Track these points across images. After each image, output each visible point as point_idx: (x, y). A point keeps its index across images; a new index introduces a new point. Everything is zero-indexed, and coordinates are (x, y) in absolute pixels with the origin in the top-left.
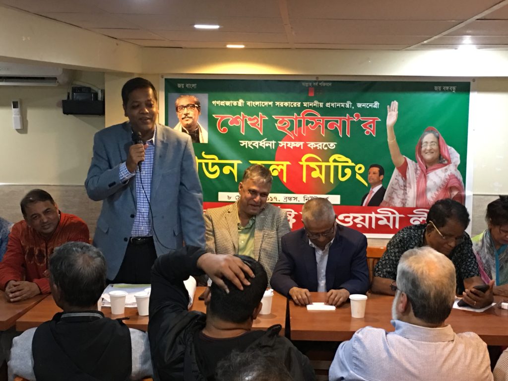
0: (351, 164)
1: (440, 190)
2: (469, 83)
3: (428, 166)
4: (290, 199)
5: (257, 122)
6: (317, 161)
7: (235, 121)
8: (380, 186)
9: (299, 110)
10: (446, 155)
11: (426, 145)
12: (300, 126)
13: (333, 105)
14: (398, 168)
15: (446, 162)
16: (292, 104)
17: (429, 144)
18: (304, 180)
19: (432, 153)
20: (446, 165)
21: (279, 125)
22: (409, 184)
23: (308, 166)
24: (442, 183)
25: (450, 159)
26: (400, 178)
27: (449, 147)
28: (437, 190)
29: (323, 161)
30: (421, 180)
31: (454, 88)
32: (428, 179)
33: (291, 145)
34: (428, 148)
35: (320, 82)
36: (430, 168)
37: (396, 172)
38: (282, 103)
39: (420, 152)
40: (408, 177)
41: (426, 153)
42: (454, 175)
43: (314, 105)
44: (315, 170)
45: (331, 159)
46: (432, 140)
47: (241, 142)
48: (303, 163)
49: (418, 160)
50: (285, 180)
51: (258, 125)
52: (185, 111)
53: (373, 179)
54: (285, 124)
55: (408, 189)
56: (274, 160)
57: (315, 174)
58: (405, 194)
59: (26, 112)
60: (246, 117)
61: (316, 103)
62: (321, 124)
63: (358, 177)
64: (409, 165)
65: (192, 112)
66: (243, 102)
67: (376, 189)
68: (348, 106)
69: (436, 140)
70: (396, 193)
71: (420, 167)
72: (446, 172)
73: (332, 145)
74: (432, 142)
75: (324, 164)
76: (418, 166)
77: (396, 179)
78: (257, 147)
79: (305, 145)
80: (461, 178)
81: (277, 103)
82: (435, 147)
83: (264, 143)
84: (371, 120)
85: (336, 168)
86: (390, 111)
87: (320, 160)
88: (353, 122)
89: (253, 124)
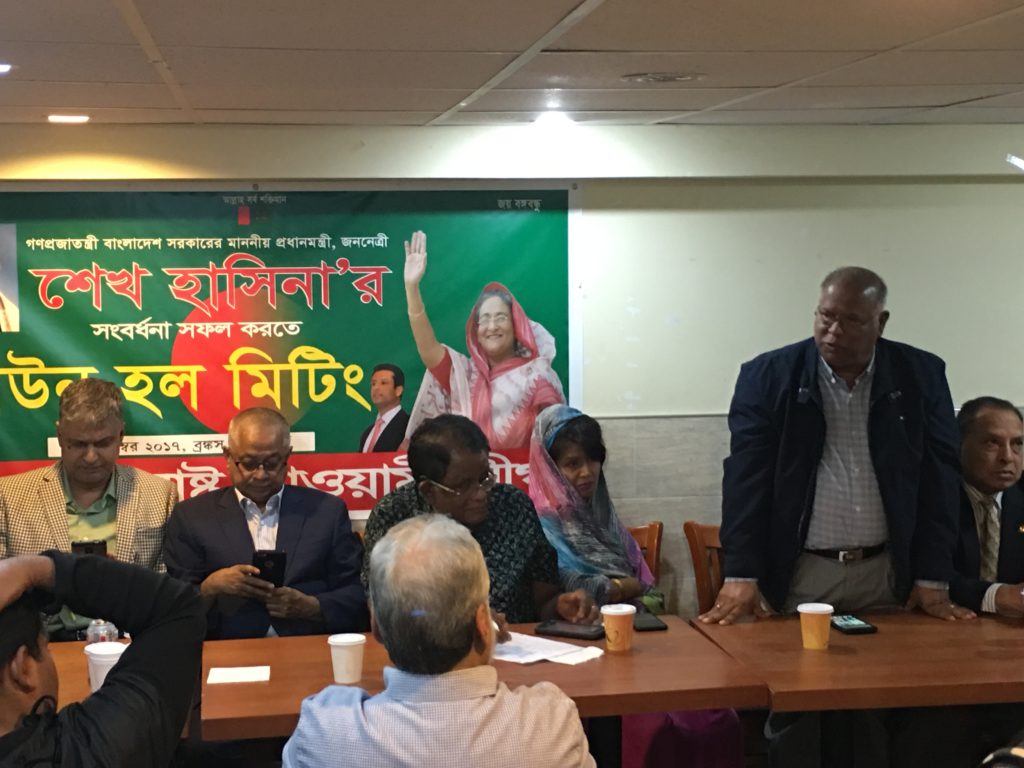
0: (334, 365)
1: (518, 412)
2: (565, 193)
3: (492, 364)
4: (208, 445)
5: (129, 283)
6: (261, 361)
7: (79, 281)
8: (398, 408)
9: (218, 255)
10: (528, 339)
11: (487, 322)
12: (222, 289)
13: (290, 242)
14: (432, 371)
15: (528, 354)
16: (204, 243)
17: (493, 318)
18: (237, 403)
19: (501, 336)
20: (527, 360)
21: (178, 288)
22: (457, 402)
23: (243, 374)
24: (522, 396)
25: (536, 347)
26: (437, 391)
27: (533, 323)
28: (514, 413)
29: (276, 361)
30: (481, 393)
31: (537, 203)
32: (493, 391)
33: (204, 330)
34: (492, 326)
35: (263, 194)
36: (496, 368)
37: (428, 379)
38: (182, 240)
39: (475, 334)
40: (452, 387)
41: (488, 337)
42: (545, 380)
43: (251, 243)
44: (258, 380)
45: (293, 357)
46: (498, 310)
47: (94, 326)
48: (233, 367)
49: (471, 350)
50: (194, 404)
51: (132, 289)
53: (381, 395)
54: (191, 285)
56: (169, 363)
57: (259, 390)
60: (104, 273)
61: (254, 240)
62: (266, 282)
63: (351, 392)
64: (455, 365)
66: (96, 240)
67: (389, 416)
68: (322, 245)
69: (505, 309)
71: (476, 365)
72: (529, 374)
73: (293, 328)
74: (499, 314)
75: (277, 368)
76: (472, 365)
77: (429, 393)
78: (131, 336)
79: (236, 329)
80: (559, 385)
81: (171, 242)
82: (505, 324)
83: (145, 328)
84: (374, 273)
85: (304, 374)
86: (410, 253)
87: (270, 359)
88: (334, 278)
89: (120, 288)
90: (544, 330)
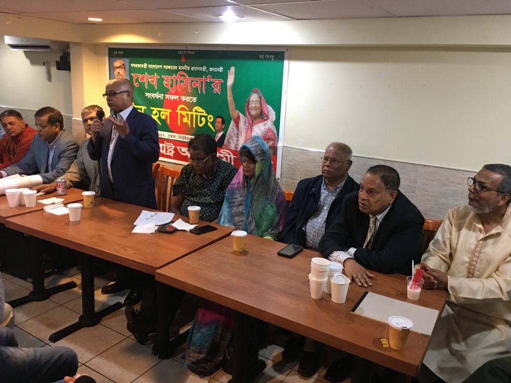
0: (205, 114)
2: (283, 53)
3: (253, 120)
4: (171, 136)
5: (154, 79)
6: (186, 110)
7: (142, 78)
8: (223, 132)
9: (176, 72)
10: (266, 112)
11: (252, 103)
12: (177, 84)
13: (195, 68)
14: (234, 120)
16: (173, 68)
17: (254, 102)
18: (179, 124)
19: (256, 110)
20: (265, 120)
21: (166, 83)
22: (241, 133)
23: (181, 114)
24: (262, 134)
25: (268, 115)
26: (234, 128)
27: (268, 106)
29: (189, 111)
30: (249, 130)
31: (273, 56)
32: (253, 130)
33: (172, 98)
34: (254, 105)
35: (188, 51)
36: (255, 122)
37: (232, 123)
38: (167, 66)
39: (248, 108)
40: (240, 127)
41: (252, 110)
42: (270, 129)
44: (184, 117)
45: (194, 110)
46: (256, 99)
47: (146, 93)
48: (178, 111)
49: (246, 114)
50: (168, 122)
51: (154, 82)
52: (118, 70)
53: (218, 127)
54: (169, 82)
55: (240, 137)
56: (162, 108)
57: (185, 120)
58: (238, 140)
59: (50, 68)
60: (148, 76)
61: (186, 67)
62: (188, 82)
63: (209, 124)
64: (241, 119)
65: (121, 71)
66: (147, 65)
67: (220, 135)
68: (204, 70)
69: (259, 99)
70: (232, 139)
71: (248, 120)
72: (265, 126)
73: (195, 99)
74: (256, 101)
75: (190, 113)
76: (246, 119)
77: (232, 128)
78: (154, 97)
79: (179, 98)
80: (275, 131)
81: (164, 66)
82: (258, 105)
83: (157, 96)
84: (218, 82)
85: (197, 116)
86: (229, 75)
88: (207, 82)
89: (152, 81)
90: (272, 109)
